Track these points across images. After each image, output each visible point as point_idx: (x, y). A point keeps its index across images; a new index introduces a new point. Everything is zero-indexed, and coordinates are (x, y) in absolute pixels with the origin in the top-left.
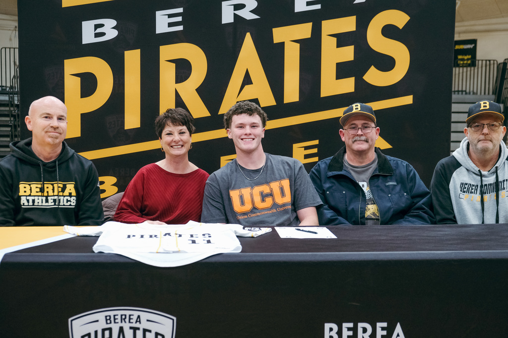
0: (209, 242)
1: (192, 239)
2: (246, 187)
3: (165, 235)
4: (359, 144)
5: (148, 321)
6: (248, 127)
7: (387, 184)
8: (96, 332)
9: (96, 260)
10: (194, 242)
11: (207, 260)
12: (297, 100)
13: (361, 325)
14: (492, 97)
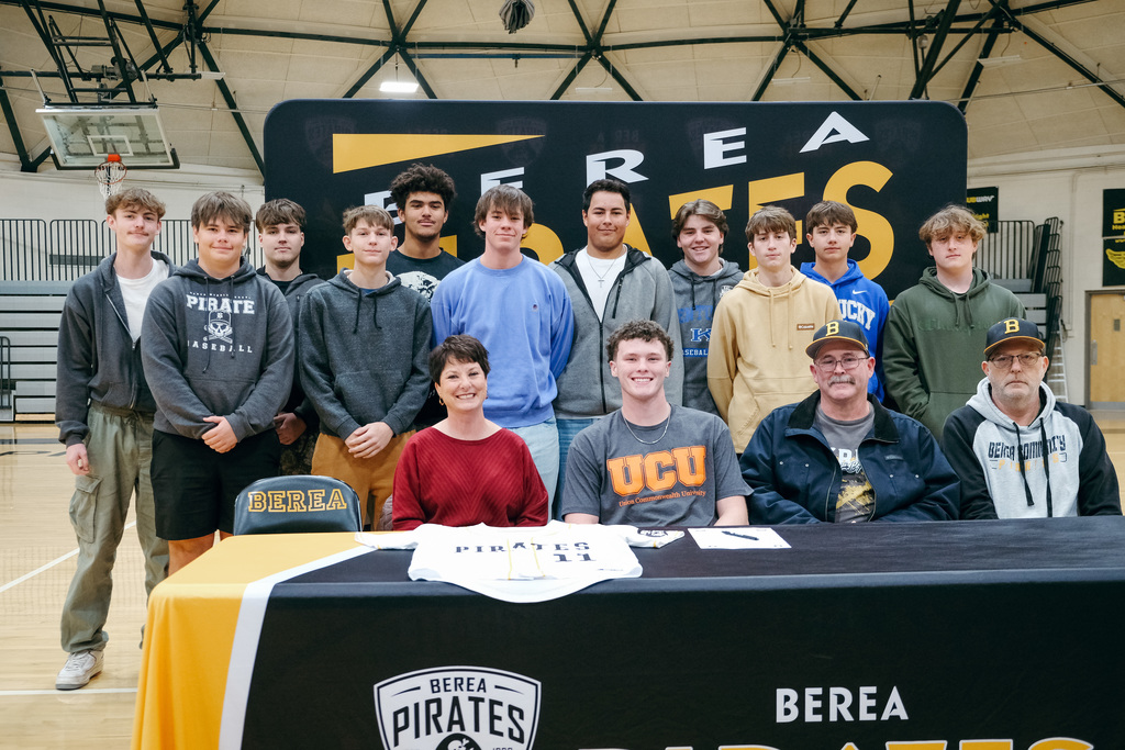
0: (587, 557)
1: (559, 552)
2: (635, 453)
3: (516, 546)
4: (839, 388)
5: (497, 687)
6: (643, 360)
7: (888, 458)
8: (417, 705)
9: (416, 591)
10: (563, 558)
11: (589, 591)
13: (834, 691)
14: (1027, 283)
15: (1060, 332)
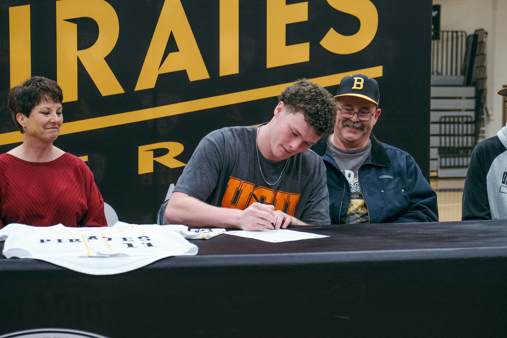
0: (149, 245)
1: (126, 242)
7: (381, 177)
9: (10, 267)
10: (130, 245)
12: (237, 72)
14: (461, 79)
15: (485, 116)
